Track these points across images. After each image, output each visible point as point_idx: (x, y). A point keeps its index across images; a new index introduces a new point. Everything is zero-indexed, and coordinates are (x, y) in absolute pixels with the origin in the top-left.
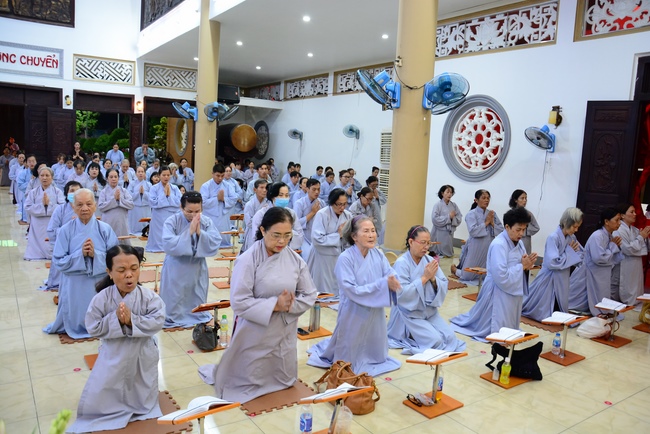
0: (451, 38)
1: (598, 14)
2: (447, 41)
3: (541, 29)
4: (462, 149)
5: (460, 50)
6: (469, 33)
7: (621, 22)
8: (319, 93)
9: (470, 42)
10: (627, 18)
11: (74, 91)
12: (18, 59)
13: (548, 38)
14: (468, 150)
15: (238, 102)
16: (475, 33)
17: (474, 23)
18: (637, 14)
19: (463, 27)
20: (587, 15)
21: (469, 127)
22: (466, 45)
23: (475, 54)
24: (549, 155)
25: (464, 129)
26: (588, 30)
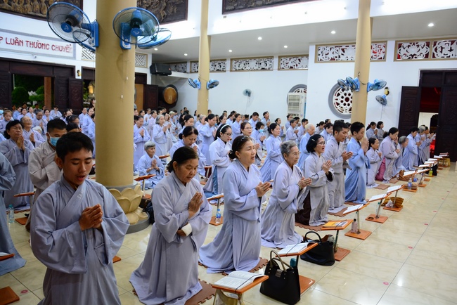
0: (331, 53)
1: (403, 51)
2: (328, 54)
3: (377, 54)
4: (338, 104)
5: (336, 59)
6: (341, 52)
7: (413, 56)
8: (218, 70)
9: (341, 56)
10: (415, 55)
11: (82, 67)
12: (50, 47)
13: (381, 58)
14: (342, 105)
15: (171, 74)
16: (344, 52)
17: (343, 47)
18: (418, 54)
19: (338, 48)
20: (398, 51)
21: (342, 94)
22: (339, 57)
23: (344, 61)
24: (384, 107)
25: (339, 95)
26: (399, 57)
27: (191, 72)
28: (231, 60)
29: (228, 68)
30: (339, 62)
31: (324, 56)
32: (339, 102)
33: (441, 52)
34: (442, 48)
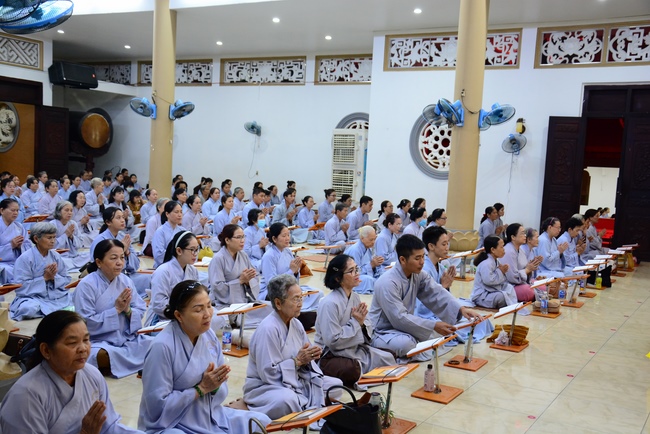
0: (414, 51)
1: (552, 49)
2: (410, 53)
3: (503, 54)
4: (428, 152)
5: (424, 63)
6: (434, 49)
7: (570, 57)
8: (196, 81)
9: (435, 58)
10: (574, 55)
13: (510, 62)
14: (435, 153)
15: (96, 86)
16: (440, 50)
17: (440, 40)
18: (582, 53)
19: (428, 43)
20: (543, 49)
21: (436, 133)
22: (431, 59)
23: (440, 68)
24: (515, 157)
25: (430, 133)
26: (544, 60)
27: (140, 84)
28: (223, 61)
29: (216, 77)
30: (431, 69)
31: (402, 57)
32: (430, 147)
33: (625, 49)
34: (627, 42)
